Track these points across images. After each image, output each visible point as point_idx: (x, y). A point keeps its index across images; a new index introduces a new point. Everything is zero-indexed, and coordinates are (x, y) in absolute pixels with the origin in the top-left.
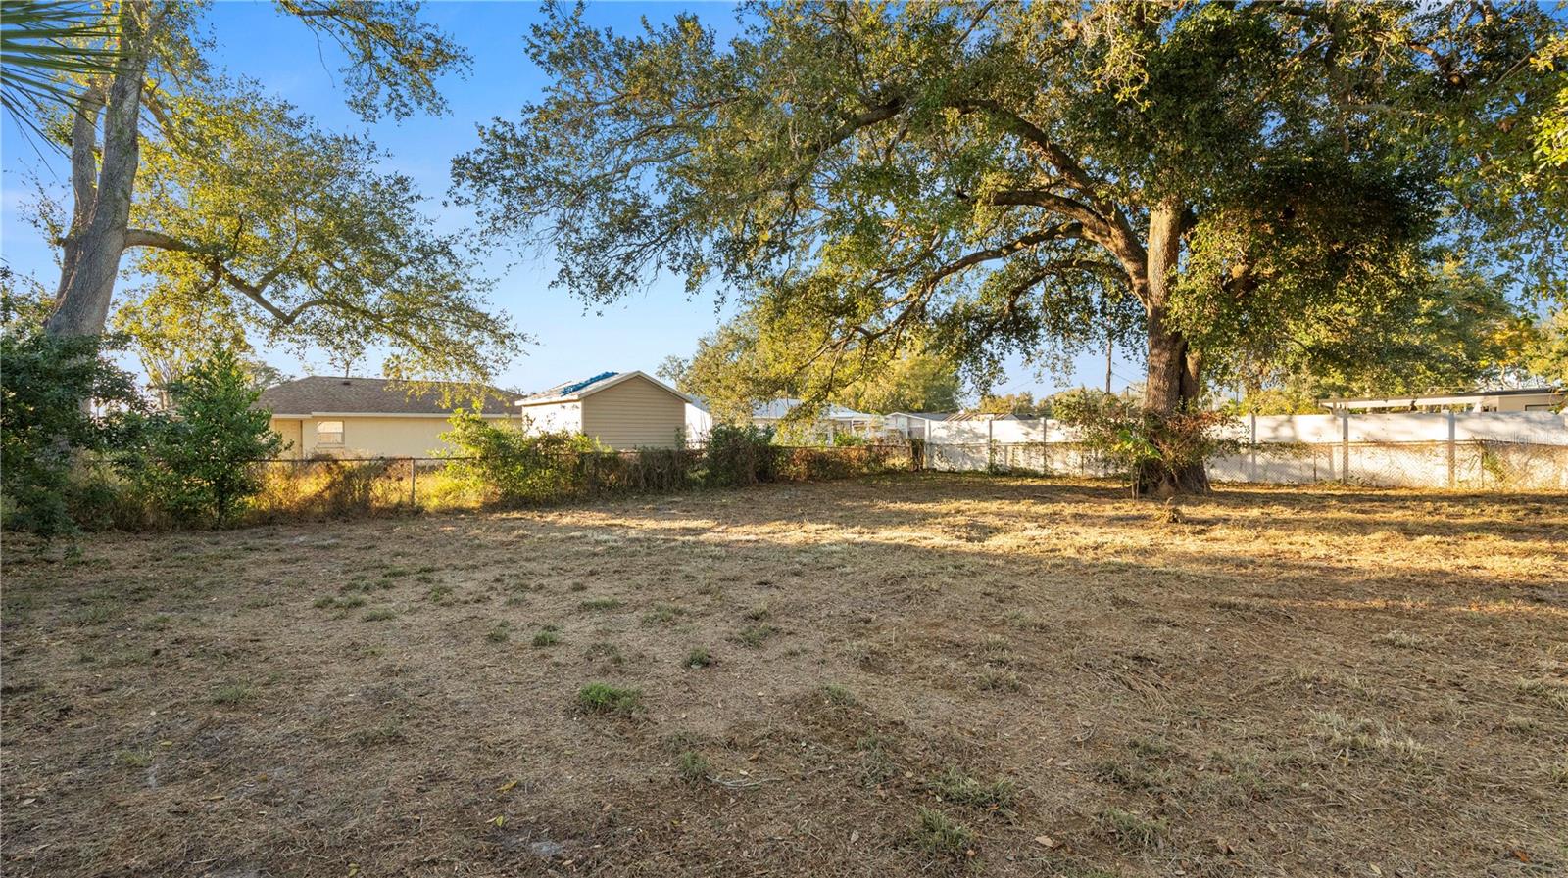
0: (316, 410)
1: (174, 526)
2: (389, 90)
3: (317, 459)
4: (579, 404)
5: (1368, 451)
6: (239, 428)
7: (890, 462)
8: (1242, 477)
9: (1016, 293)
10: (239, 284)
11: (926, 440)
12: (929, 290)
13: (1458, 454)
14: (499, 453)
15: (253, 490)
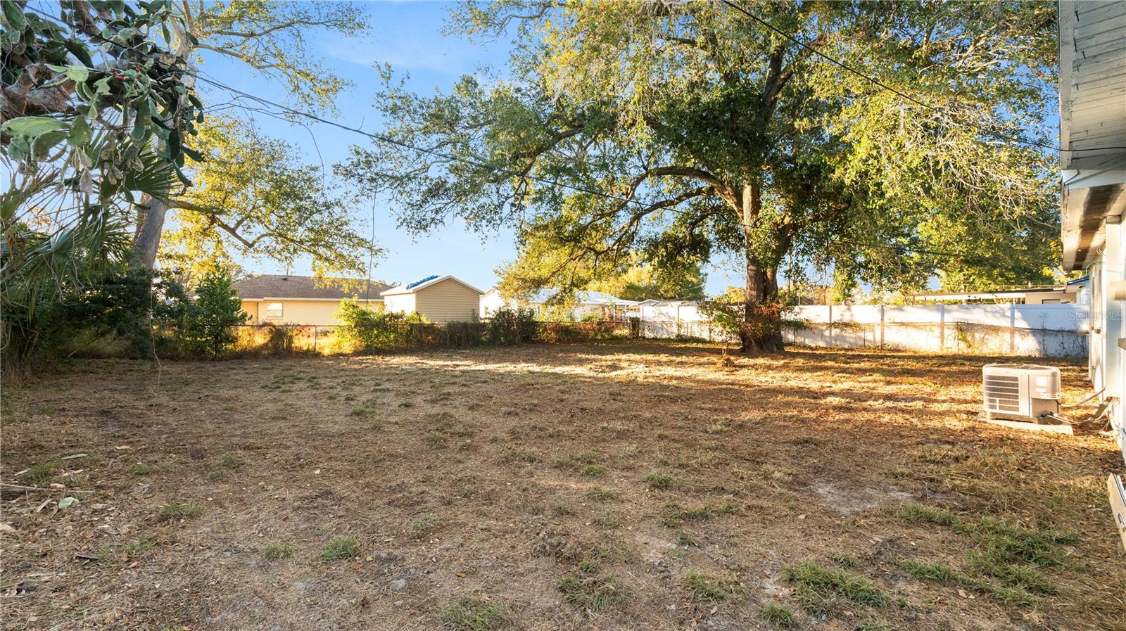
0: (266, 296)
1: (193, 359)
2: (308, 108)
3: (265, 325)
4: (414, 295)
5: (895, 328)
6: (226, 309)
7: (617, 332)
8: (822, 344)
9: (693, 225)
10: (225, 227)
11: (641, 319)
12: (635, 224)
13: (946, 331)
14: (364, 323)
15: (233, 340)
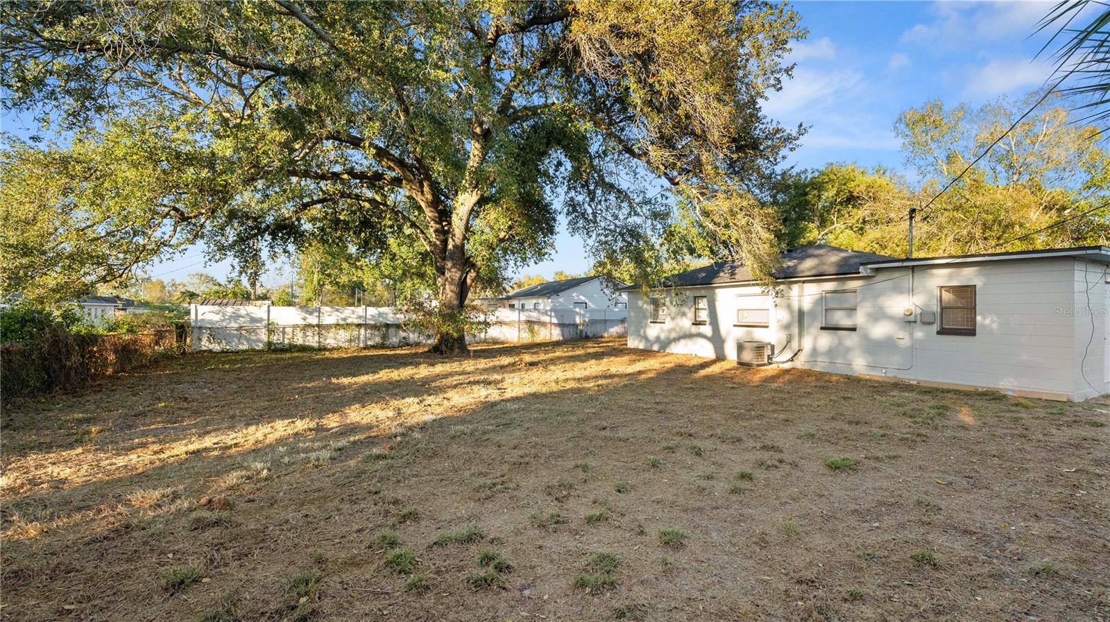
11: (192, 323)
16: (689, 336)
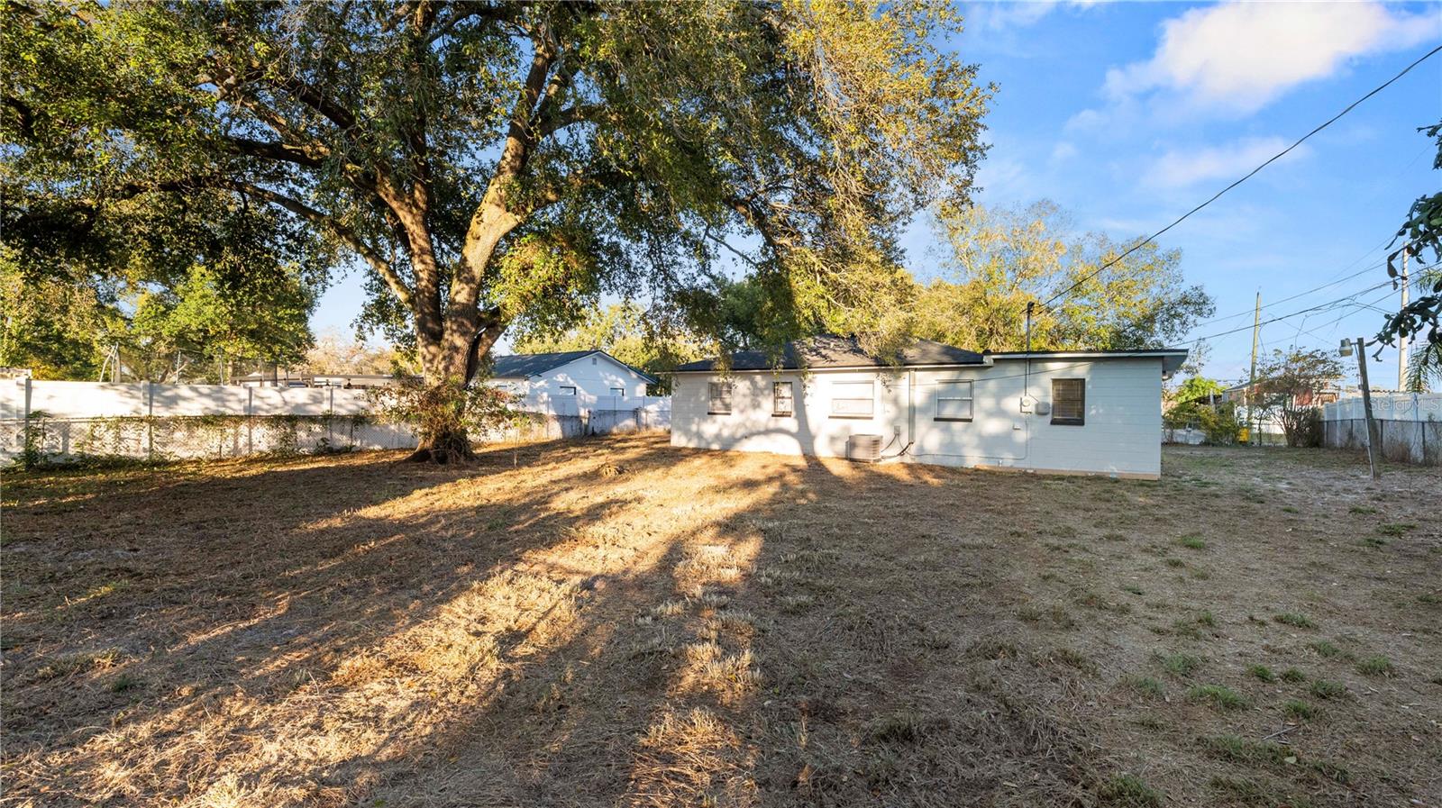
16: (767, 432)
